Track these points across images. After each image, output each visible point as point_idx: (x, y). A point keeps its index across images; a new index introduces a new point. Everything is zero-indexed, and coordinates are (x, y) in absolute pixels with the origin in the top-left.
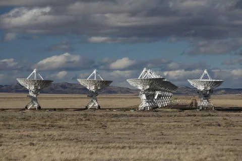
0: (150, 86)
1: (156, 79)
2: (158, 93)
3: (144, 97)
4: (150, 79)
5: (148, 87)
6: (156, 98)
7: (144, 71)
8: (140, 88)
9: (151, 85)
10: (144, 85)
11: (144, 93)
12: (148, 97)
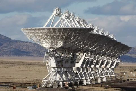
0: (65, 43)
1: (76, 29)
2: (82, 57)
3: (52, 63)
4: (65, 29)
5: (61, 44)
6: (78, 65)
7: (54, 13)
8: (46, 45)
9: (66, 40)
10: (54, 40)
11: (53, 56)
12: (59, 63)
